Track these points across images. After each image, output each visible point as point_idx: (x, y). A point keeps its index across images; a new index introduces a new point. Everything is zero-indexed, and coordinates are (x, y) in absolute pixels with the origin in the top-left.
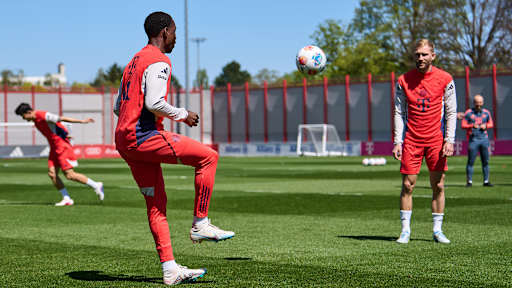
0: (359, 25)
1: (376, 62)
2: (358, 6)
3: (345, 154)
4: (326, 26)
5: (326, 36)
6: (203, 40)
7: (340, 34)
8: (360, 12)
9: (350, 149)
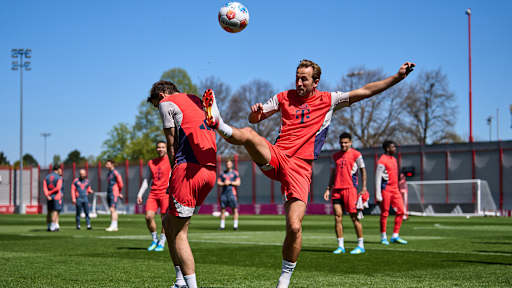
0: (138, 127)
1: (148, 152)
2: (138, 114)
3: (125, 213)
4: (118, 127)
5: (118, 134)
6: (49, 135)
7: (128, 132)
8: (139, 118)
9: (128, 210)
